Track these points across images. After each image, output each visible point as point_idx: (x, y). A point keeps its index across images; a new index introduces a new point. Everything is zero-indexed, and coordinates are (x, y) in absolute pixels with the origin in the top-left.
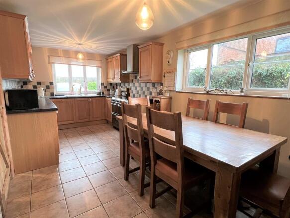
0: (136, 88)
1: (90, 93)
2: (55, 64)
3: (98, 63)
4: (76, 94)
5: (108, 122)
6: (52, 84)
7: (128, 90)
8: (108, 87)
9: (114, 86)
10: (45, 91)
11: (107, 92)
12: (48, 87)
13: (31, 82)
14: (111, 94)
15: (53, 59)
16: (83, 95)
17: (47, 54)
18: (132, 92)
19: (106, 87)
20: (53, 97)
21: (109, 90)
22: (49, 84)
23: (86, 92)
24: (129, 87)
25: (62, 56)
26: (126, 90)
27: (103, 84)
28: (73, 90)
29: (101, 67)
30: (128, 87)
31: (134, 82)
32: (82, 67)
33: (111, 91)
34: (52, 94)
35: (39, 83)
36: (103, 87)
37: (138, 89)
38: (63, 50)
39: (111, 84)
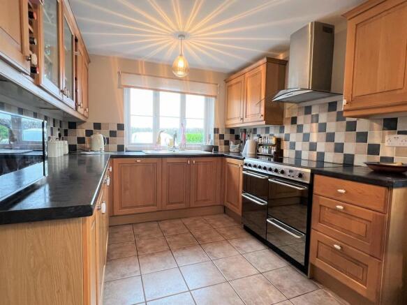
0: (306, 137)
1: (191, 149)
2: (132, 89)
3: (210, 89)
4: (164, 148)
5: (225, 210)
6: (121, 127)
7: (279, 141)
8: (227, 137)
9: (237, 135)
10: (107, 141)
11: (223, 146)
12: (113, 134)
13: (84, 122)
14: (231, 150)
15: (127, 79)
16: (178, 152)
17: (117, 70)
18: (293, 146)
19: (222, 137)
20: (121, 153)
21: (227, 143)
22: (115, 129)
23: (183, 146)
24: (282, 136)
25: (144, 73)
26: (273, 141)
27: (216, 131)
28: (159, 142)
29: (216, 97)
30: (277, 135)
31: (299, 122)
32: (179, 95)
33: (232, 144)
34: (121, 148)
35: (98, 126)
36: (217, 135)
37: (314, 138)
38: (146, 63)
39: (232, 131)
